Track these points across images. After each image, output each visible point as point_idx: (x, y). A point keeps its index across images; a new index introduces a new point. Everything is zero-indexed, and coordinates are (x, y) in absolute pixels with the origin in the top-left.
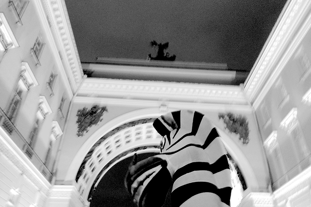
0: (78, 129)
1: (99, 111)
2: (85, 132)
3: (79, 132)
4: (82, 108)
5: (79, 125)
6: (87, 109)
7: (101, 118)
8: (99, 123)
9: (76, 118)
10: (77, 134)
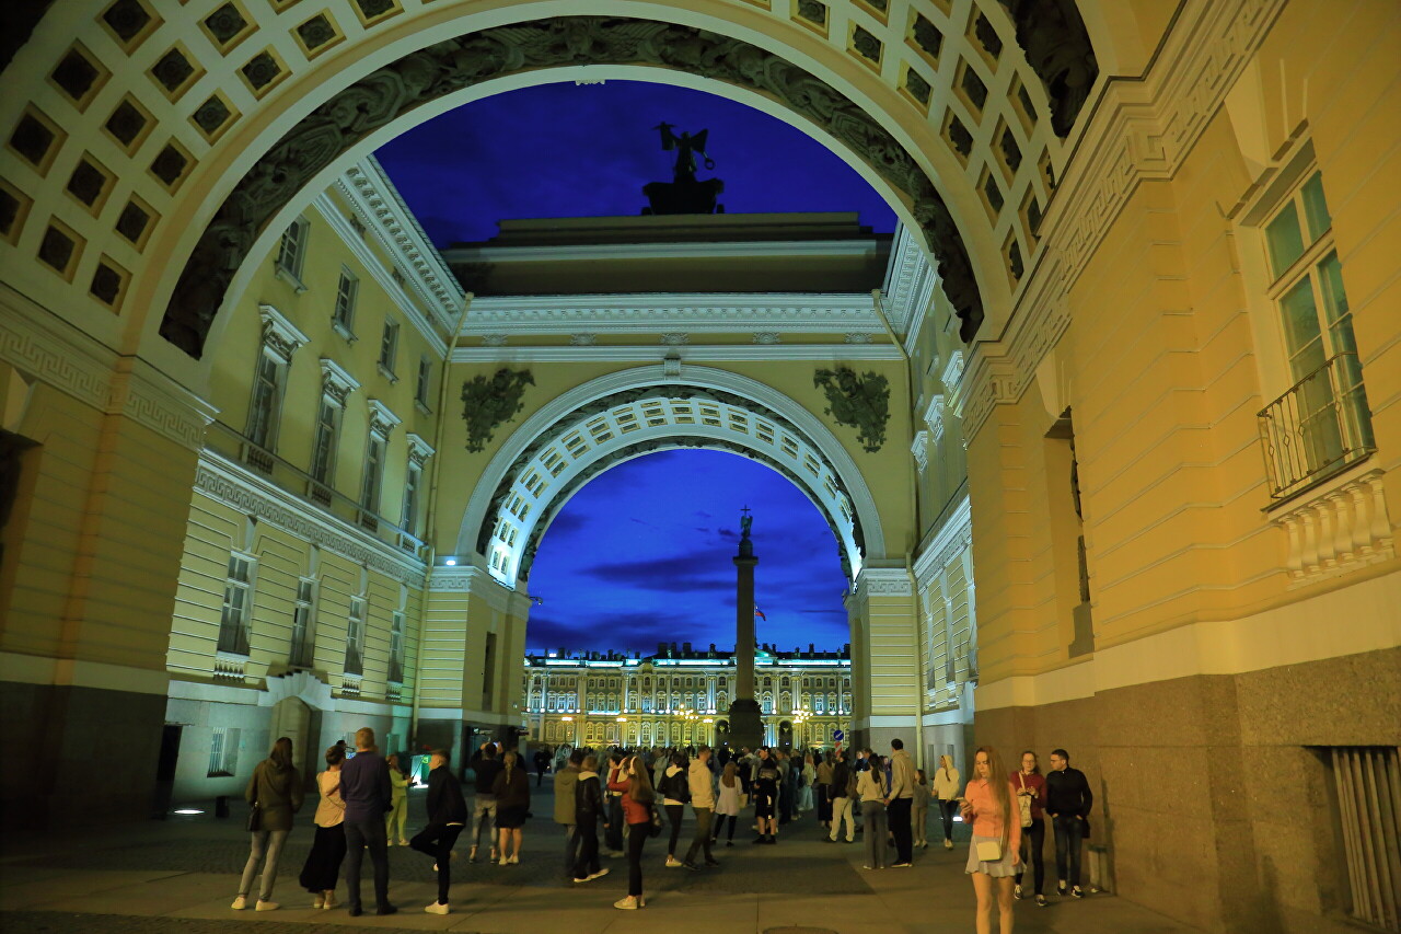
0: (467, 435)
1: (514, 382)
2: (485, 440)
3: (471, 441)
4: (471, 378)
5: (469, 424)
6: (484, 379)
7: (520, 401)
8: (515, 415)
9: (461, 406)
10: (467, 447)
